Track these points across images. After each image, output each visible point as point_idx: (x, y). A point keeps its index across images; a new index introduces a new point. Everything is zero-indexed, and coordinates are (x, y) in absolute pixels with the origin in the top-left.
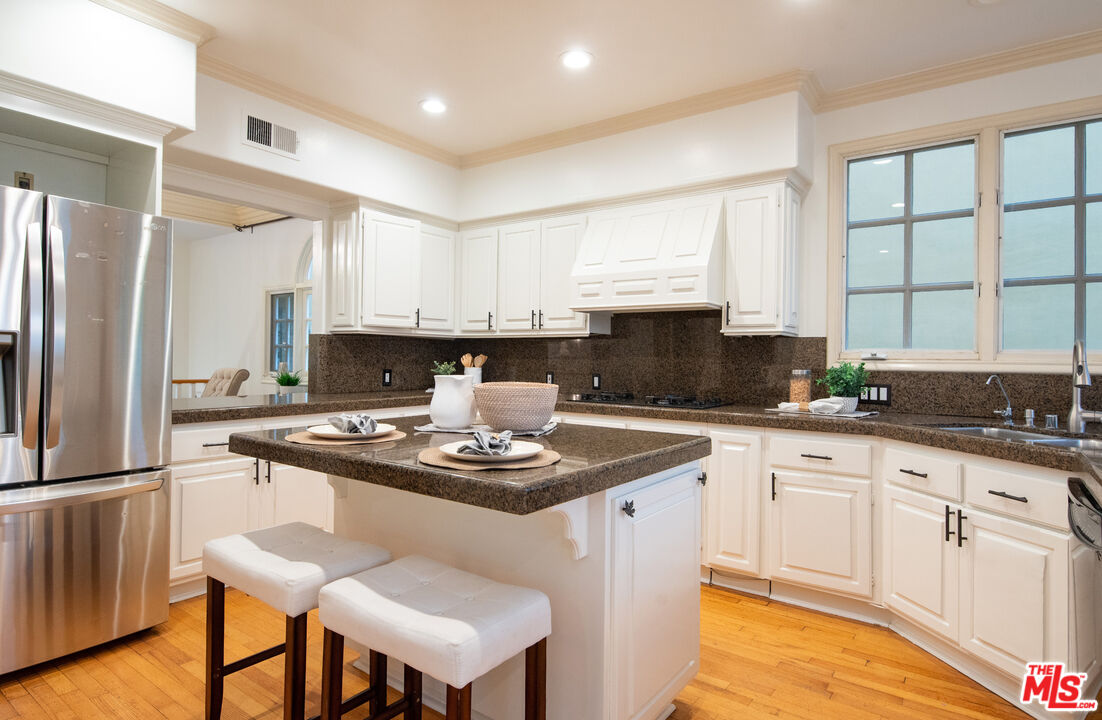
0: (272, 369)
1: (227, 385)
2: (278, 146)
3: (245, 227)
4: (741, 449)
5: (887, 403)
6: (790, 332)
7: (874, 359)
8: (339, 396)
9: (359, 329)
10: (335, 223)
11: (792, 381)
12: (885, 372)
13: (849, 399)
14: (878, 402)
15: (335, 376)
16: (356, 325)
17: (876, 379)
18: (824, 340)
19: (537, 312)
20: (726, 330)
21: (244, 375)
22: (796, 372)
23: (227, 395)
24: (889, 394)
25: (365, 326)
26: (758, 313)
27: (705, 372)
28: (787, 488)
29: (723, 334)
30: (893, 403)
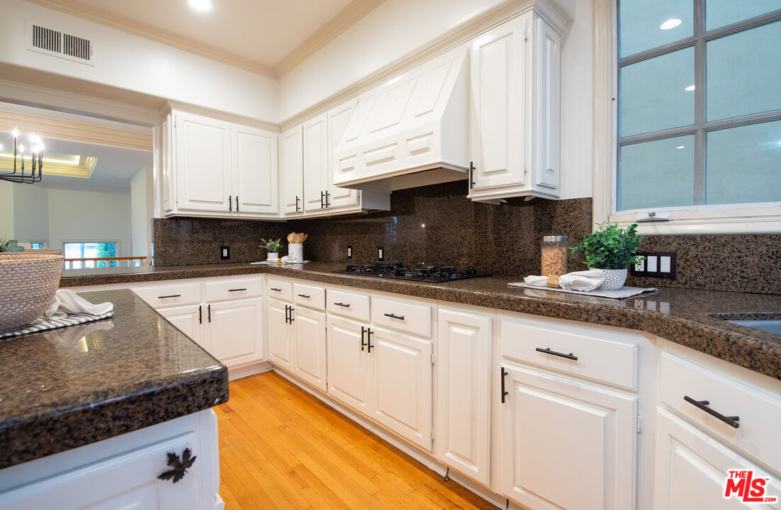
4: (470, 332)
5: (671, 276)
6: (546, 194)
7: (652, 220)
9: (176, 212)
11: (543, 250)
12: (668, 237)
13: (613, 271)
14: (658, 274)
16: (173, 209)
17: (654, 245)
18: (590, 201)
19: (324, 193)
20: (473, 195)
22: (548, 239)
24: (673, 265)
26: (504, 171)
27: (466, 243)
28: (521, 389)
29: (470, 199)
30: (678, 276)
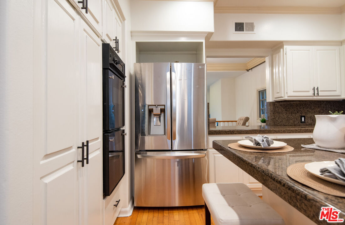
0: (260, 117)
1: (242, 122)
2: (246, 30)
3: (250, 69)
8: (279, 127)
9: (286, 98)
10: (274, 56)
15: (277, 119)
16: (285, 97)
21: (247, 119)
23: (242, 125)
25: (289, 97)
